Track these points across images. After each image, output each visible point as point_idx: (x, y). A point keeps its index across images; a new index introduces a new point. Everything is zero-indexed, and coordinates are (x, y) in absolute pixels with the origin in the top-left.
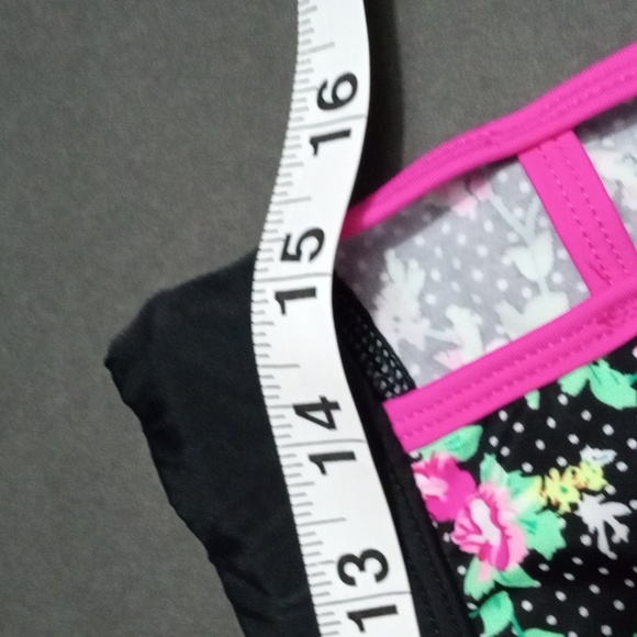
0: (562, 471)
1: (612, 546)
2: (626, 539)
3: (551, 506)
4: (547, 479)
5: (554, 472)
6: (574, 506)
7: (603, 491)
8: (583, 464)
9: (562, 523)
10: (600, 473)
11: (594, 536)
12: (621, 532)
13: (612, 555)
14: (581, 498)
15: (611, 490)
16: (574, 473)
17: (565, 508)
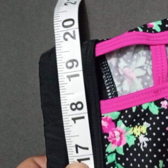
0: (138, 126)
1: (143, 148)
2: (146, 147)
3: (134, 135)
4: (134, 128)
5: (136, 126)
6: (139, 136)
7: (145, 134)
8: (143, 126)
9: (135, 139)
10: (146, 129)
11: (140, 144)
12: (146, 145)
13: (143, 150)
14: (140, 135)
15: (147, 134)
16: (141, 127)
17: (137, 136)
